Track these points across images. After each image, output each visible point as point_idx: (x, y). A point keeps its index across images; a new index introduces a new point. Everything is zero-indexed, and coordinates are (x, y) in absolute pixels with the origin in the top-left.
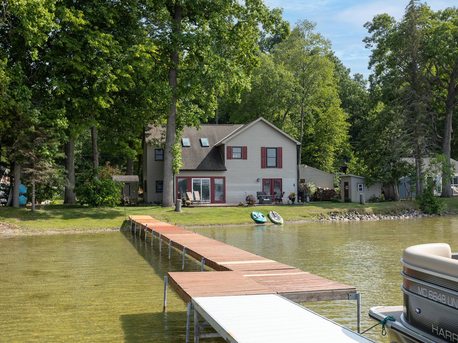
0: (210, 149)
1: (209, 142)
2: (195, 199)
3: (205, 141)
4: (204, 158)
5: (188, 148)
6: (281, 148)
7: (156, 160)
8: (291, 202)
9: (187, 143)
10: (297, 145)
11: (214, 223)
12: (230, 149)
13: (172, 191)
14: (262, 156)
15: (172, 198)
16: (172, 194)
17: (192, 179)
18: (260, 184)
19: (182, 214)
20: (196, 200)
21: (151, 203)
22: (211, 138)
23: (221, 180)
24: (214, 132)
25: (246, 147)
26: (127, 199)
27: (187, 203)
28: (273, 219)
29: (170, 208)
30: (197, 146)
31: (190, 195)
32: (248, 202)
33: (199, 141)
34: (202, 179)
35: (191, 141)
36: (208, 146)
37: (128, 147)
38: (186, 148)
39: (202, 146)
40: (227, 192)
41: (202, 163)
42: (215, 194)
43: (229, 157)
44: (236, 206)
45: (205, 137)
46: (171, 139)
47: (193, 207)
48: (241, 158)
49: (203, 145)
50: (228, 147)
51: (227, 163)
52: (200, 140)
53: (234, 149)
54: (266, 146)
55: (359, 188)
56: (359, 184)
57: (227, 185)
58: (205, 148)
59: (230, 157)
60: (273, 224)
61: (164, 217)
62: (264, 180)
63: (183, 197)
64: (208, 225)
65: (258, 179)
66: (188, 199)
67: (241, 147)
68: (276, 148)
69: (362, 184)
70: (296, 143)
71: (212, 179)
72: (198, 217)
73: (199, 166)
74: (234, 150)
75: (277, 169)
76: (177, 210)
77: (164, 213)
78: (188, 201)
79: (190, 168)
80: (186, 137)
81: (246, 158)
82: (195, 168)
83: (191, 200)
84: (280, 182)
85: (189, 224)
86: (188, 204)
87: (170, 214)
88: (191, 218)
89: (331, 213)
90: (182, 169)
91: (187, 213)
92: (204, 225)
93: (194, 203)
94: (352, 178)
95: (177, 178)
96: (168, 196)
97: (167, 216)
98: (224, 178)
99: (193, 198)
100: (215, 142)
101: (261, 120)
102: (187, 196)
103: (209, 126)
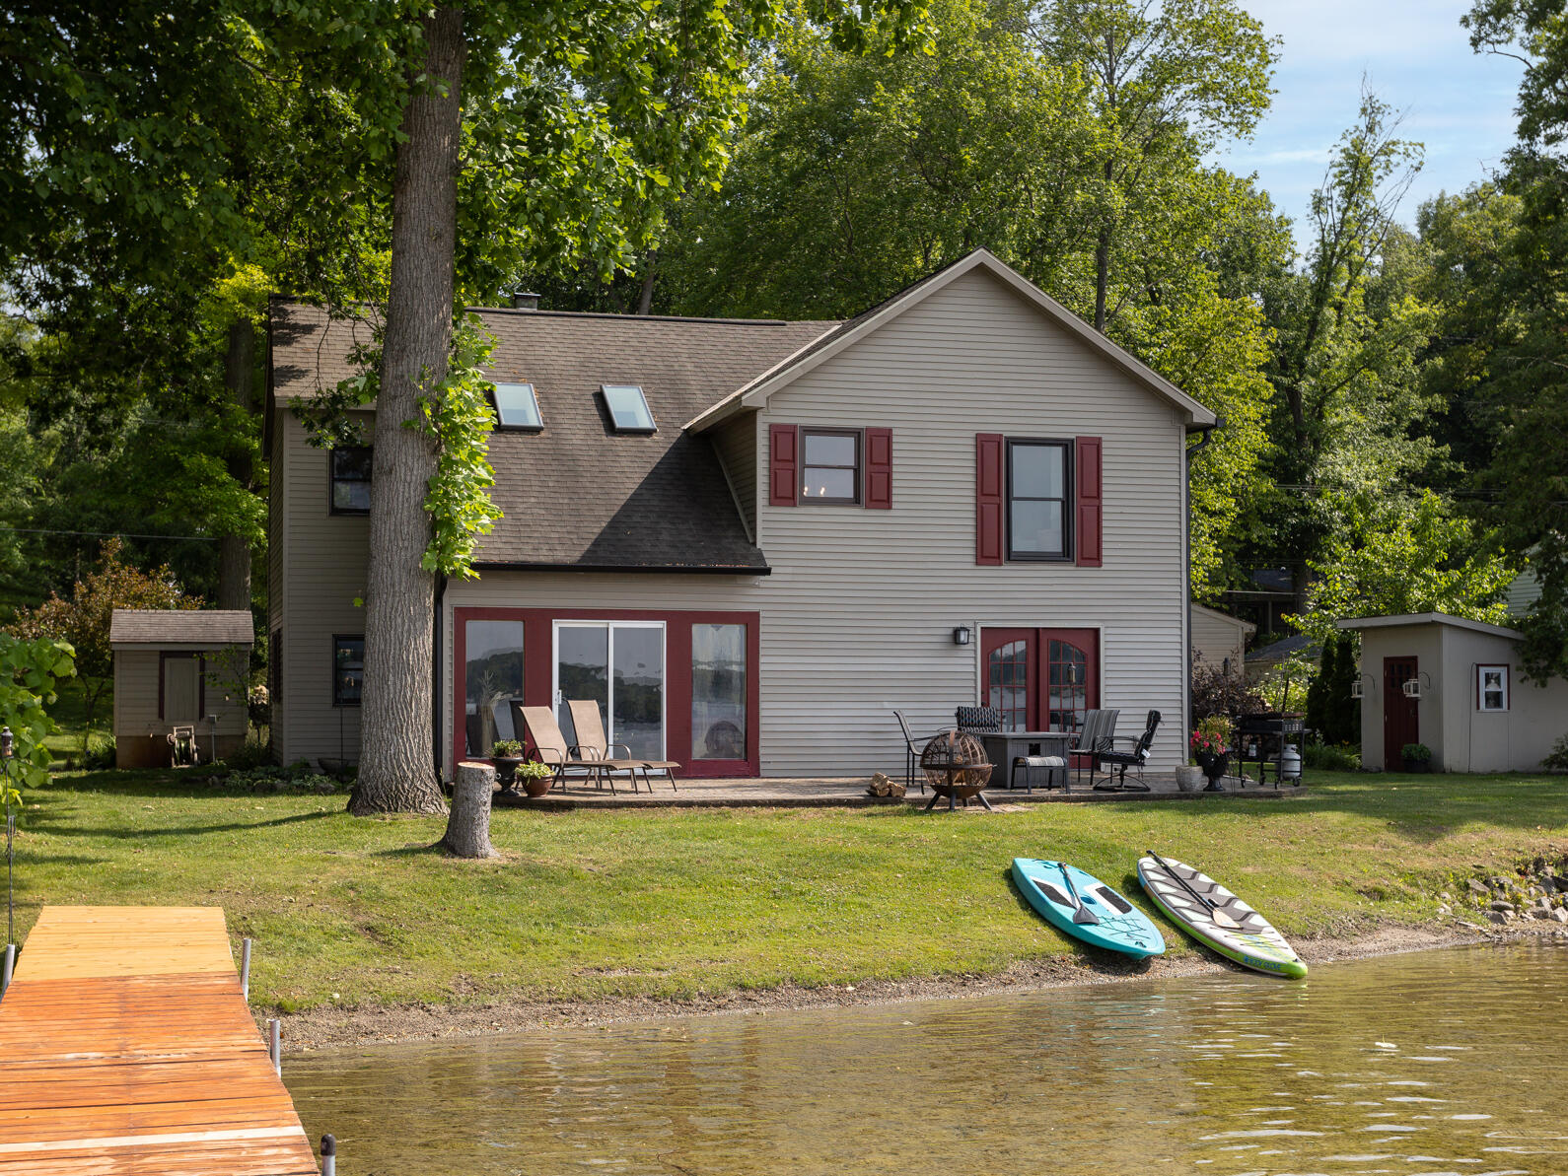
0: (658, 448)
1: (655, 408)
2: (574, 751)
3: (630, 405)
4: (624, 498)
5: (528, 438)
6: (1096, 444)
7: (335, 511)
8: (1197, 777)
9: (523, 413)
10: (1192, 429)
11: (770, 976)
12: (787, 440)
13: (427, 695)
14: (981, 492)
15: (422, 749)
16: (426, 717)
17: (557, 625)
18: (968, 664)
19: (495, 884)
20: (586, 757)
21: (304, 768)
22: (664, 389)
23: (734, 634)
24: (677, 355)
25: (886, 435)
26: (187, 739)
27: (522, 778)
28: (1200, 921)
29: (405, 818)
30: (579, 430)
31: (544, 725)
32: (940, 777)
33: (591, 403)
34: (613, 624)
35: (545, 401)
36: (648, 433)
37: (225, 477)
38: (515, 439)
39: (610, 428)
40: (767, 709)
41: (614, 524)
42: (695, 720)
43: (786, 492)
44: (850, 803)
45: (626, 381)
46: (423, 334)
47: (568, 807)
48: (856, 501)
49: (619, 424)
50: (776, 432)
51: (772, 526)
52: (600, 399)
53: (810, 440)
54: (1009, 431)
55: (1483, 690)
56: (1483, 671)
57: (766, 664)
58: (631, 441)
59: (787, 494)
60: (1217, 968)
61: (355, 907)
62: (994, 636)
63: (496, 738)
64: (715, 999)
65: (956, 632)
66: (532, 753)
67: (856, 433)
68: (1067, 445)
69: (1503, 671)
70: (1181, 412)
71: (681, 625)
72: (625, 911)
73: (596, 544)
74: (815, 449)
75: (1067, 571)
76: (456, 842)
77: (355, 873)
78: (533, 769)
79: (544, 556)
80: (516, 380)
81: (885, 502)
82: (572, 556)
83: (547, 757)
84: (1088, 650)
85: (564, 988)
86: (534, 785)
87: (400, 878)
88: (572, 914)
89: (1539, 864)
90: (495, 559)
91: (533, 872)
92: (684, 999)
93: (568, 772)
94: (1445, 632)
95: (464, 614)
96: (398, 731)
97: (380, 898)
98: (750, 622)
99: (563, 747)
100: (684, 407)
101: (982, 270)
102: (522, 730)
103: (647, 325)
